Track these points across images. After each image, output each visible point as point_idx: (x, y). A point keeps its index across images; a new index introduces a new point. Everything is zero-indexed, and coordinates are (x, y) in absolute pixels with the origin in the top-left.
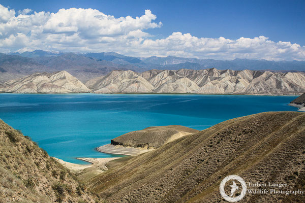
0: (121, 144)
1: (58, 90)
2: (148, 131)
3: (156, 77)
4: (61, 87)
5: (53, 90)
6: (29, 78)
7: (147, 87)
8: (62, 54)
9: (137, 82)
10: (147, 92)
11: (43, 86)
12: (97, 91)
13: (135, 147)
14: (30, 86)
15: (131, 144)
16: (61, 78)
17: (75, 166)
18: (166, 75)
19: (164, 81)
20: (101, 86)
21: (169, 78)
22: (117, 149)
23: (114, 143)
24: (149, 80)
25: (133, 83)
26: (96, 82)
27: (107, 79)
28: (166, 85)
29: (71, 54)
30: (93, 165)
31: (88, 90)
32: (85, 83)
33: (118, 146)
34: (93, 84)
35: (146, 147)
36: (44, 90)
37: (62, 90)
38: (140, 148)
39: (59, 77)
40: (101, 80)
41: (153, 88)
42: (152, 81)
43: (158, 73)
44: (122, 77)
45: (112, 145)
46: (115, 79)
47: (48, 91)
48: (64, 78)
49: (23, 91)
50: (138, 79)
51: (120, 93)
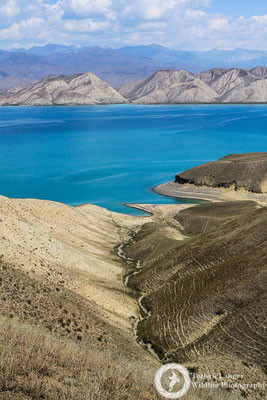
0: (191, 183)
1: (81, 101)
3: (221, 80)
4: (85, 96)
5: (75, 100)
6: (41, 84)
7: (208, 94)
8: (86, 50)
9: (194, 87)
10: (208, 101)
11: (61, 95)
12: (136, 101)
13: (214, 186)
14: (42, 95)
15: (207, 182)
16: (84, 84)
17: (125, 218)
18: (234, 76)
19: (232, 85)
20: (142, 94)
21: (240, 80)
22: (185, 190)
23: (180, 180)
24: (209, 84)
25: (187, 88)
26: (133, 88)
27: (149, 84)
28: (235, 91)
29: (97, 49)
30: (153, 217)
31: (122, 99)
32: (118, 90)
33: (187, 186)
34: (129, 91)
35: (233, 187)
36: (62, 101)
37: (87, 101)
38: (222, 189)
39: (82, 81)
40: (141, 85)
41: (216, 95)
42: (214, 85)
43: (223, 74)
44: (171, 80)
45: (177, 184)
46: (160, 83)
47: (68, 102)
48: (89, 83)
49: (33, 103)
50: (195, 83)
51: (169, 103)
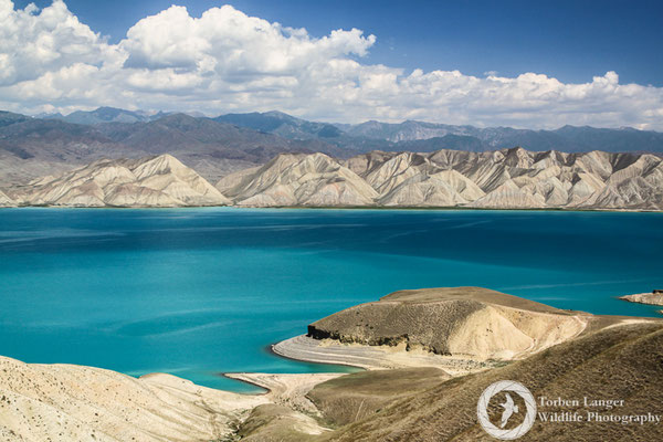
0: (336, 337)
1: (154, 201)
2: (405, 302)
3: (382, 170)
4: (160, 193)
5: (142, 200)
6: (86, 172)
7: (361, 192)
8: (163, 118)
9: (338, 180)
10: (363, 204)
11: (119, 190)
12: (245, 202)
13: (372, 343)
14: (87, 189)
15: (361, 337)
16: (159, 173)
17: (224, 397)
18: (404, 165)
19: (401, 179)
20: (255, 190)
21: (413, 171)
22: (324, 350)
23: (316, 334)
24: (364, 176)
25: (329, 182)
26: (239, 181)
27: (267, 174)
28: (406, 188)
29: (181, 117)
30: (270, 395)
31: (222, 199)
32: (214, 183)
33: (328, 342)
34: (233, 185)
35: (403, 344)
36: (121, 200)
37: (163, 201)
38: (385, 348)
39: (155, 168)
40: (253, 177)
41: (376, 195)
42: (372, 177)
43: (386, 160)
44: (302, 169)
45: (311, 339)
46: (285, 173)
47: (130, 201)
48: (168, 171)
49: (72, 203)
50: (341, 174)
51: (298, 205)
